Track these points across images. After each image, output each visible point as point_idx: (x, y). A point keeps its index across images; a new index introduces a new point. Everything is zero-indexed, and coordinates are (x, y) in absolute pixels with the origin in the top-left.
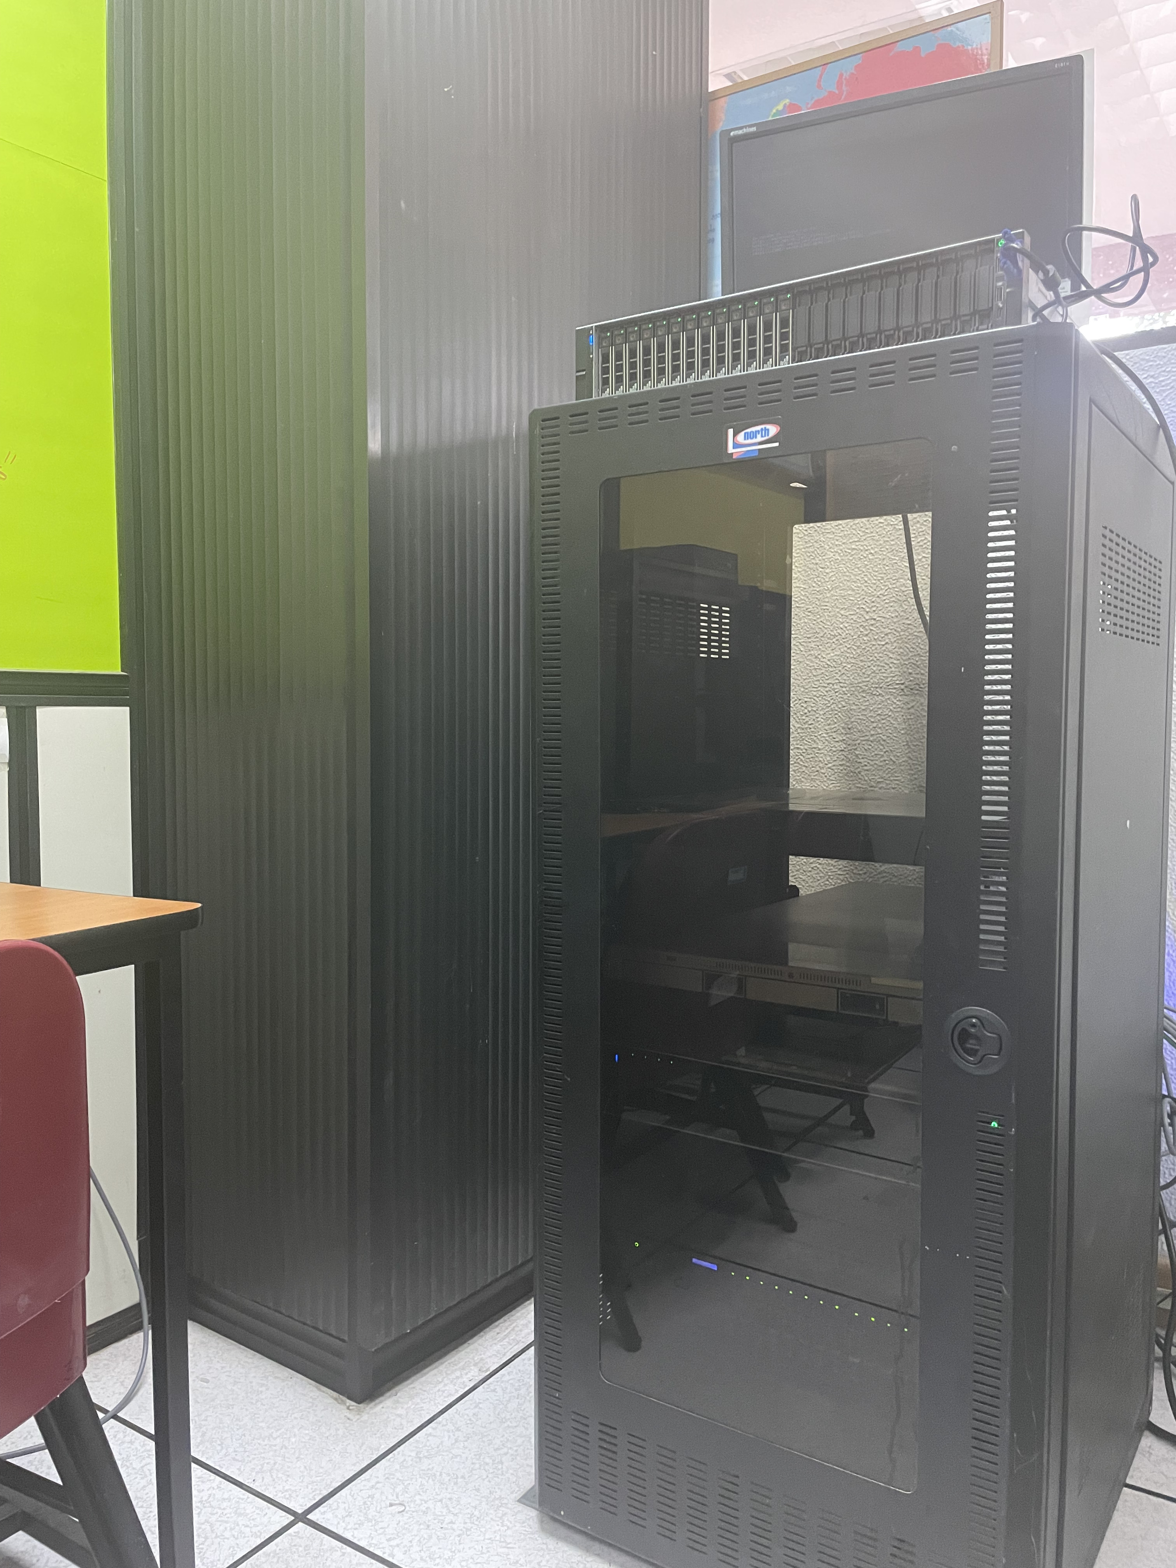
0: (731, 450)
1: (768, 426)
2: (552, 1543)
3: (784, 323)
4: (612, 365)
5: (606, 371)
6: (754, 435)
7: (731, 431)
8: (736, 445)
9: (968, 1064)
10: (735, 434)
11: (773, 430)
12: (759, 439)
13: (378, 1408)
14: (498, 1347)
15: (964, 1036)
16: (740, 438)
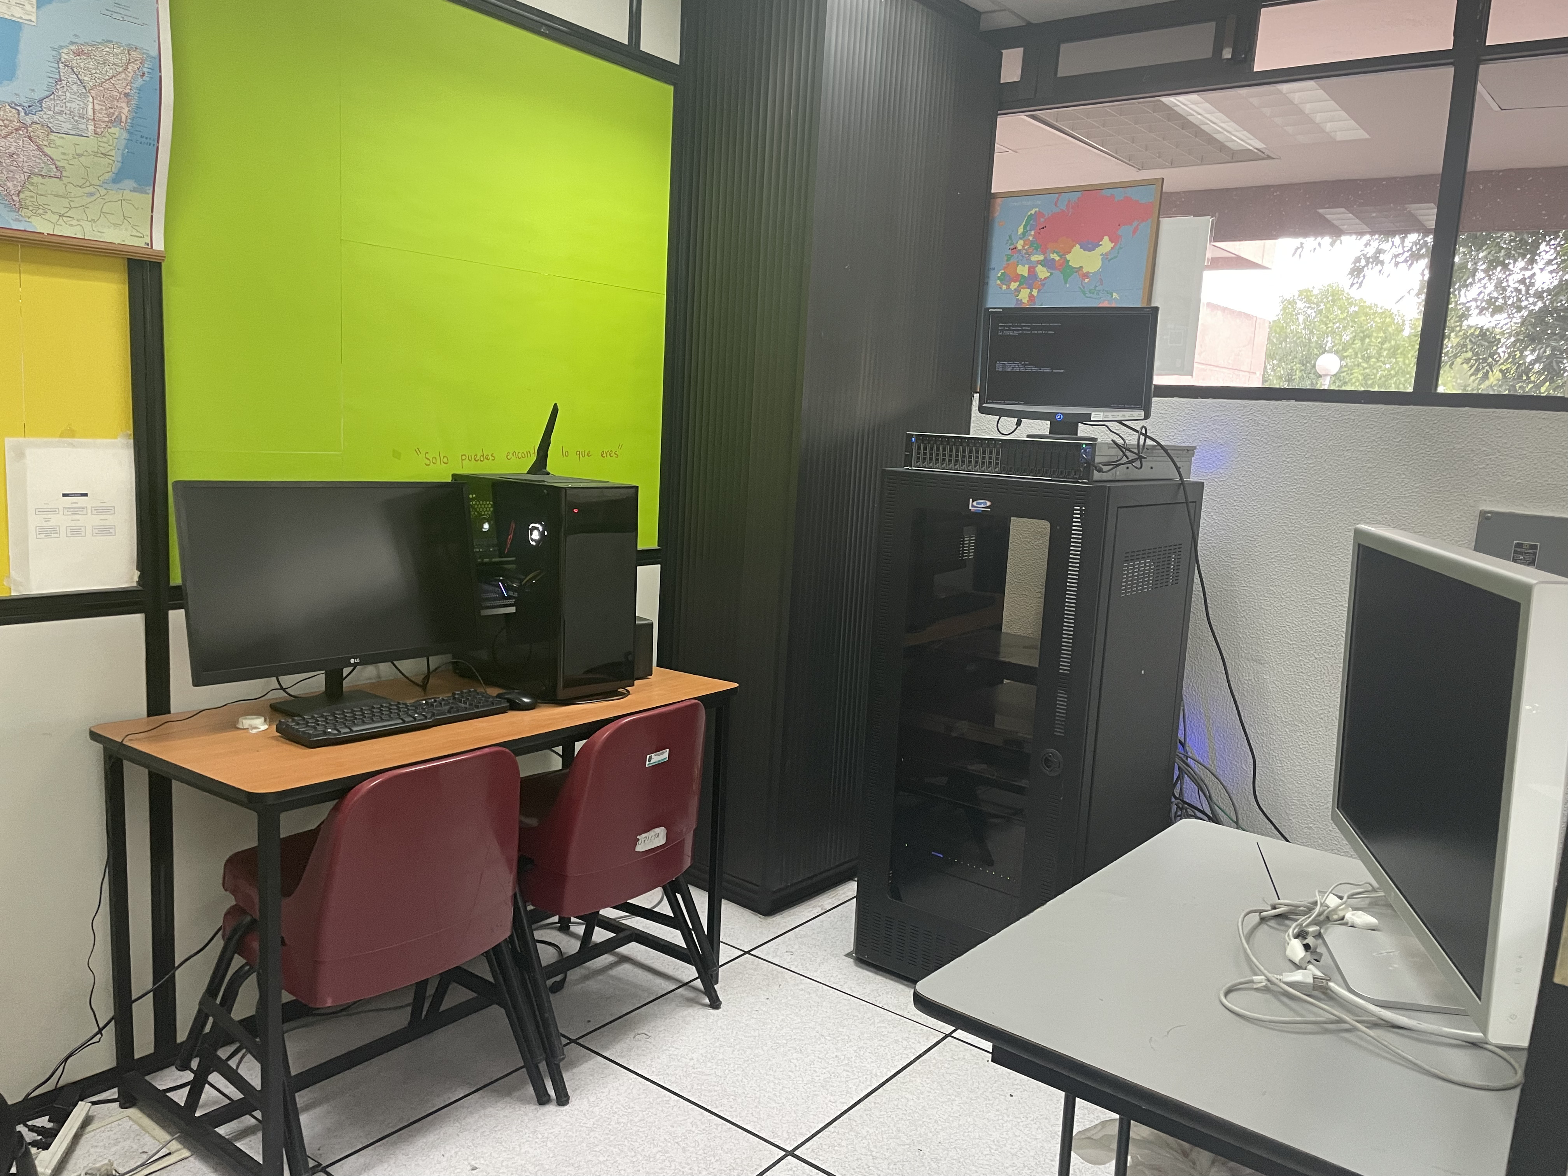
0: (970, 508)
1: (987, 502)
2: (860, 970)
3: (998, 453)
4: (922, 451)
5: (919, 453)
6: (980, 504)
7: (971, 500)
8: (973, 506)
9: (1046, 770)
10: (973, 501)
11: (988, 503)
12: (982, 506)
13: (774, 919)
14: (830, 901)
15: (1047, 761)
16: (975, 503)
